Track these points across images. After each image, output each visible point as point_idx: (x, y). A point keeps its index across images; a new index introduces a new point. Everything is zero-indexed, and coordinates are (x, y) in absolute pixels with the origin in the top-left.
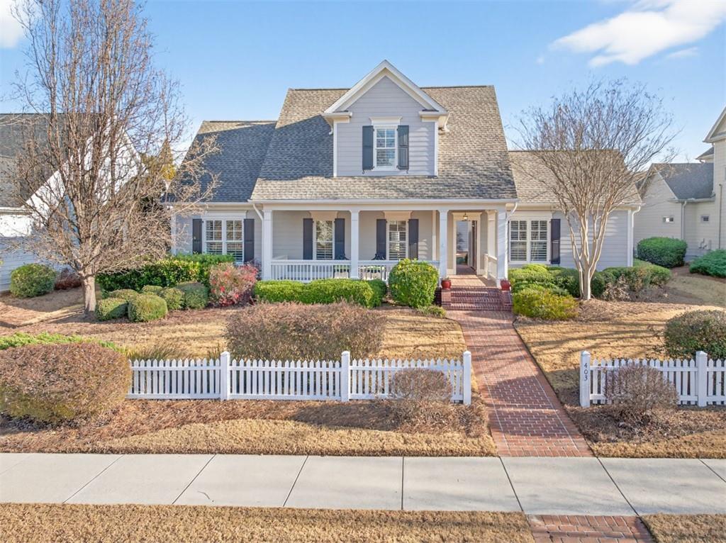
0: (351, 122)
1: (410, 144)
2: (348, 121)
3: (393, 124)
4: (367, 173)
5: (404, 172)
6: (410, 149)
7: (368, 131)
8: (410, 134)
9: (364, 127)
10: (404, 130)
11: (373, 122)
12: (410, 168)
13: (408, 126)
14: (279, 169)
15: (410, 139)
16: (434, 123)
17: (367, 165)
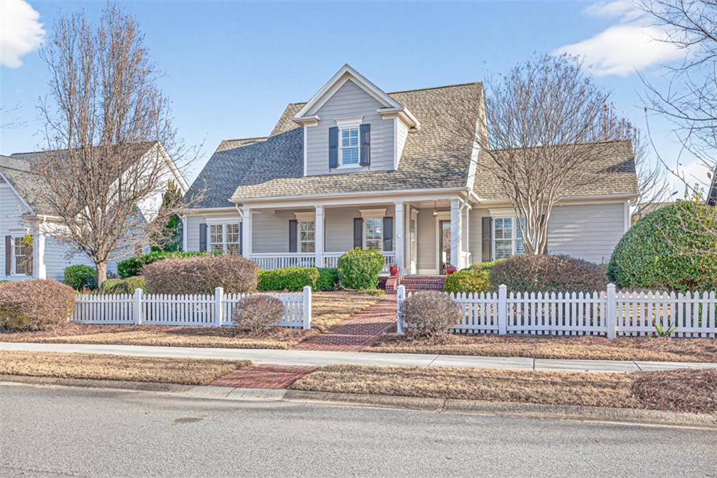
0: (319, 125)
1: (371, 142)
2: (316, 124)
3: (355, 124)
4: (334, 171)
5: (366, 169)
6: (371, 147)
7: (333, 132)
8: (372, 133)
9: (330, 129)
10: (365, 128)
11: (338, 123)
12: (372, 165)
13: (369, 125)
14: (261, 173)
15: (372, 137)
16: (393, 119)
17: (333, 164)
